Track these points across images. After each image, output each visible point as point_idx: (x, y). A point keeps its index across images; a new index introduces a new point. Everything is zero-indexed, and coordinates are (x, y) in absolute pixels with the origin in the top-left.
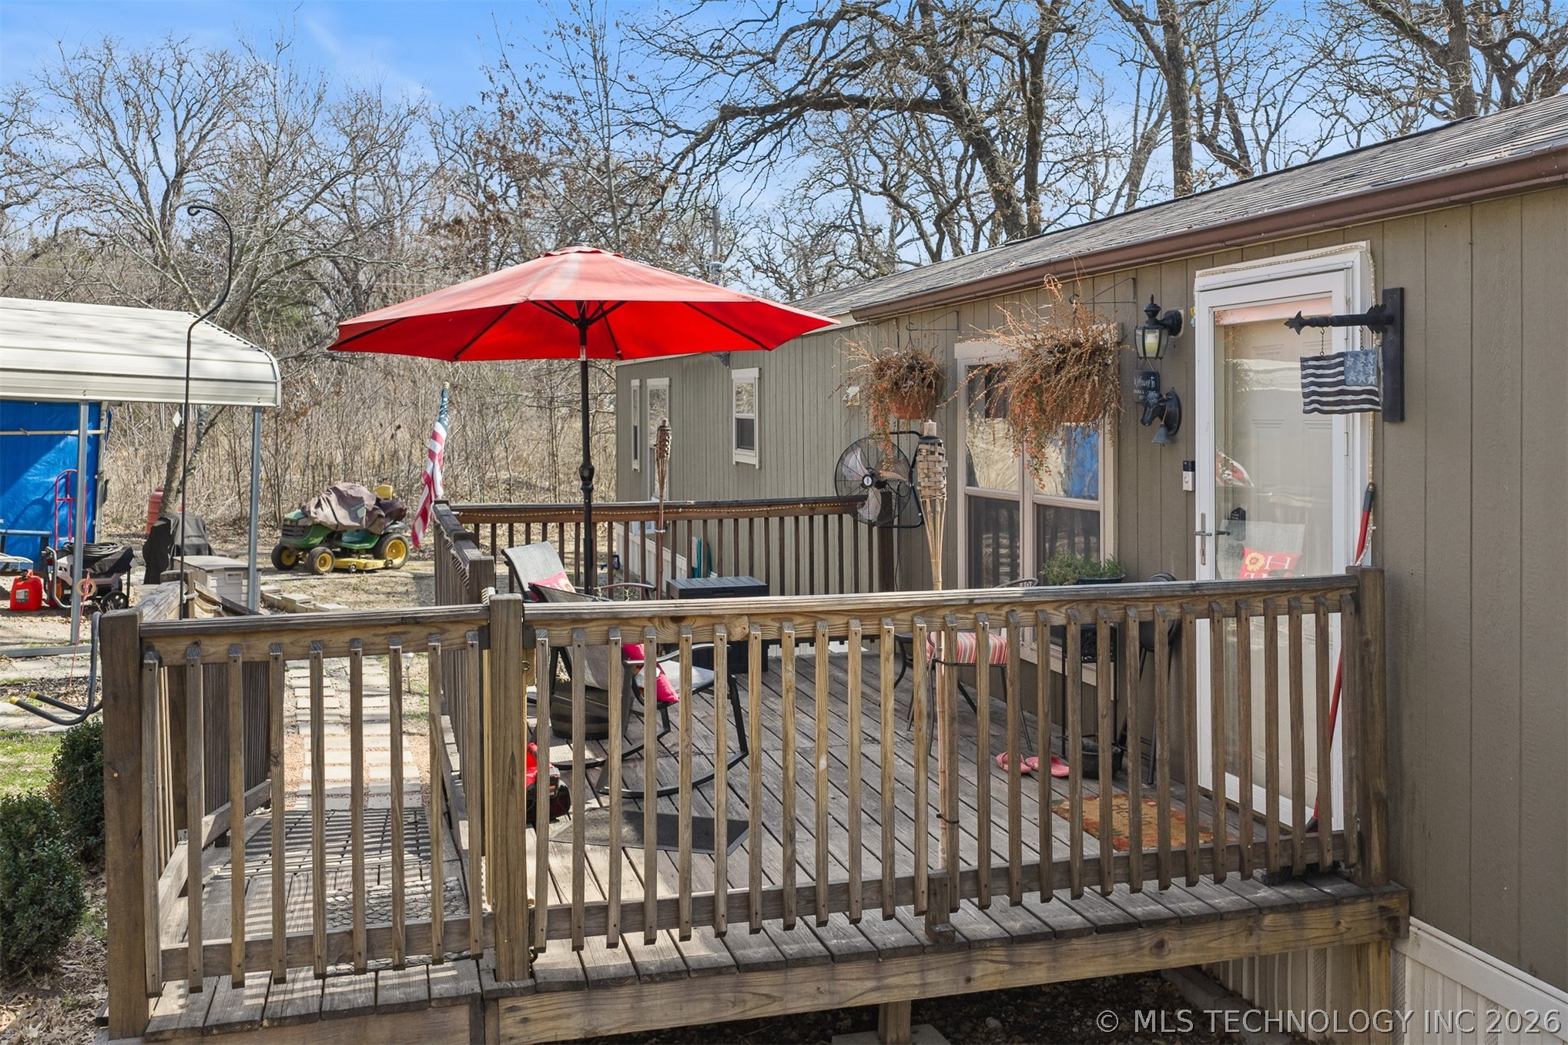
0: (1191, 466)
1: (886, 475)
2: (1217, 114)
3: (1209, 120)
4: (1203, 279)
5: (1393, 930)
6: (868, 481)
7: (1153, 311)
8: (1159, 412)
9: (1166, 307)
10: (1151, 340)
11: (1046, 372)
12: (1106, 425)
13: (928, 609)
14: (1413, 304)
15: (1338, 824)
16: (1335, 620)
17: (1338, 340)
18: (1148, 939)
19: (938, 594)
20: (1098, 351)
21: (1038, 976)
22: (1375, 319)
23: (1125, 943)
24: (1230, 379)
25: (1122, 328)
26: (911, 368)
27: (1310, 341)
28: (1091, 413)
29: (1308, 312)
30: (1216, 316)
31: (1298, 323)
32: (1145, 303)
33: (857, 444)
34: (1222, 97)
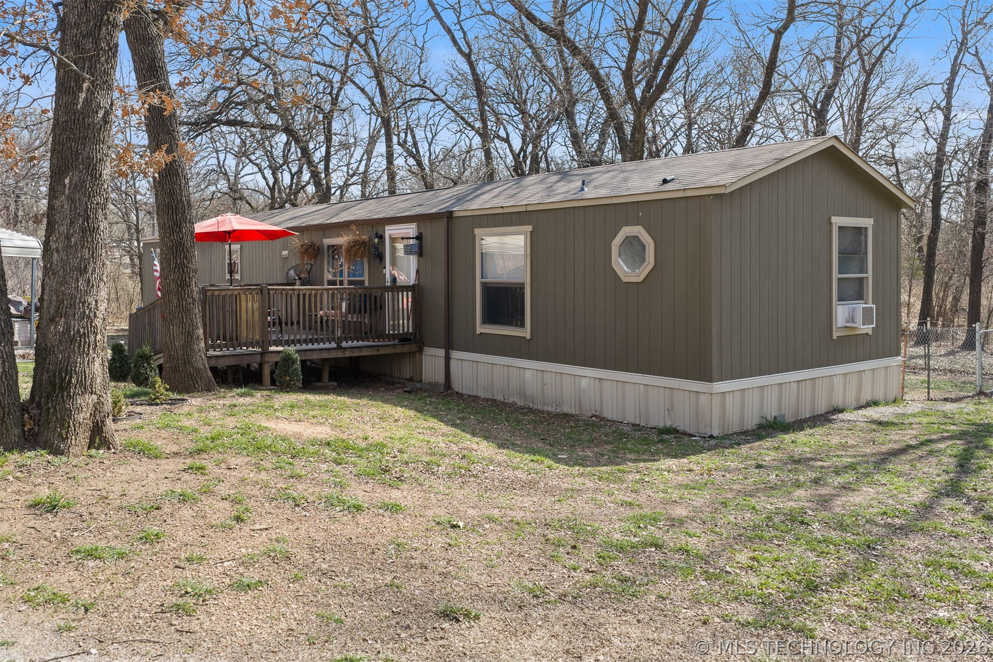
0: (385, 268)
1: (302, 276)
2: (406, 134)
3: (402, 135)
4: (387, 228)
5: (421, 350)
6: (297, 278)
7: (377, 234)
8: (378, 256)
9: (380, 233)
10: (376, 240)
11: (351, 247)
12: (365, 260)
13: (337, 289)
14: (424, 235)
15: (411, 331)
16: (410, 293)
17: (412, 242)
18: (376, 349)
19: (338, 287)
20: (363, 242)
21: (357, 354)
22: (417, 238)
23: (372, 349)
24: (393, 250)
25: (370, 237)
26: (311, 246)
27: (406, 242)
28: (362, 257)
29: (405, 236)
30: (390, 236)
31: (403, 238)
32: (375, 232)
33: (292, 268)
34: (408, 127)
